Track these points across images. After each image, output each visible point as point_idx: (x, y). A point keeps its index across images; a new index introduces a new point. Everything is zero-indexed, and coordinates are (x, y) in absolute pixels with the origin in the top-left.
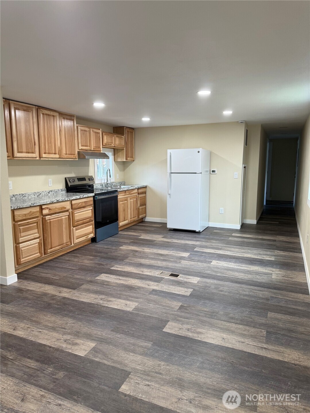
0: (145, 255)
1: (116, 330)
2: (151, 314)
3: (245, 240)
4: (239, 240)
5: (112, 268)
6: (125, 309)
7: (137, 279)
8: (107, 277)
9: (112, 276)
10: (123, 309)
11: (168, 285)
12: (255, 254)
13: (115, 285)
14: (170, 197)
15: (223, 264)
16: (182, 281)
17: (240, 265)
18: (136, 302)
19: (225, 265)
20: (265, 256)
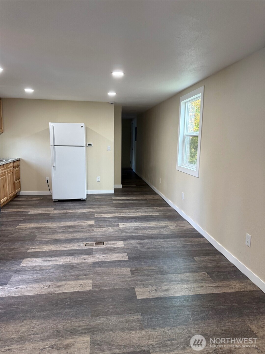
0: (52, 230)
1: (95, 314)
2: (113, 286)
3: (126, 202)
4: (121, 203)
5: (29, 251)
6: (84, 290)
7: (67, 256)
8: (32, 262)
9: (37, 259)
10: (82, 290)
11: (103, 255)
12: (143, 212)
13: (49, 268)
14: (55, 170)
15: (128, 224)
16: (111, 247)
17: (142, 223)
18: (88, 279)
19: (131, 225)
20: (151, 213)
